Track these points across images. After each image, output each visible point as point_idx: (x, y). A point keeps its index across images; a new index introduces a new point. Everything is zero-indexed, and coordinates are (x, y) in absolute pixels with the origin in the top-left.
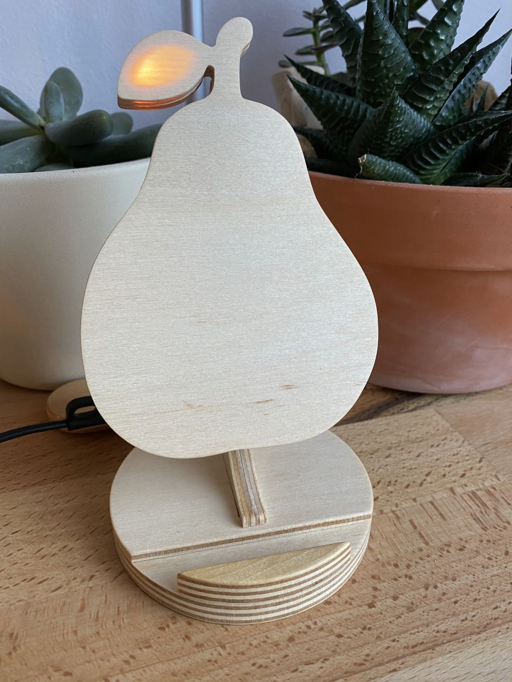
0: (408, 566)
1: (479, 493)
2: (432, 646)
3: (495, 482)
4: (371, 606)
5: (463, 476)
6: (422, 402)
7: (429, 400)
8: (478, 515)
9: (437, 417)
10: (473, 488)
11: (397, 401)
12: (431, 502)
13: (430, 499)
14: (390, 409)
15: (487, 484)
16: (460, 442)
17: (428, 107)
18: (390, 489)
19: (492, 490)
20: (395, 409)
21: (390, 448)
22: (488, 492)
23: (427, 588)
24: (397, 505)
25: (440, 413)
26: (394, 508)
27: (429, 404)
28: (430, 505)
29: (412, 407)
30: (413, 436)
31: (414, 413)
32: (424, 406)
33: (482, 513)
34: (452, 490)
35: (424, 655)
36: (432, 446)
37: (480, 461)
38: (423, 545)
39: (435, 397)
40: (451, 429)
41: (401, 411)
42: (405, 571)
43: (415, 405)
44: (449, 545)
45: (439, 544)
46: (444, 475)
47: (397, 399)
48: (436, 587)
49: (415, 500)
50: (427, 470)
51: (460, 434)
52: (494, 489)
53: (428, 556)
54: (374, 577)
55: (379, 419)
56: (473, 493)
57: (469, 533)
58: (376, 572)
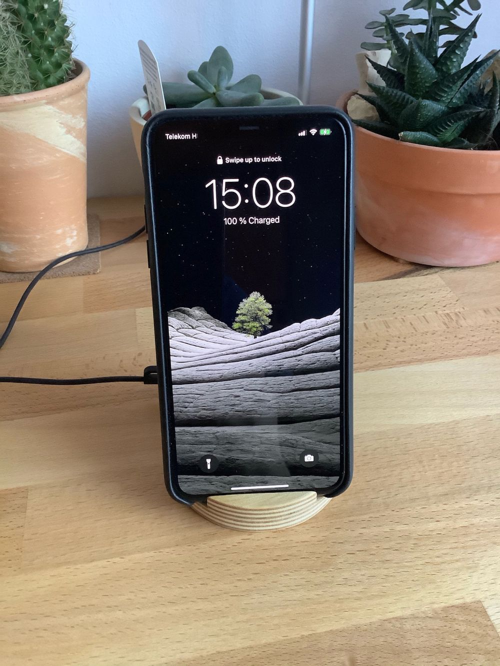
0: (405, 338)
1: (451, 314)
2: (409, 362)
3: (462, 310)
4: (384, 349)
5: (445, 306)
6: (433, 270)
7: (436, 270)
8: (447, 322)
9: (439, 279)
10: (448, 312)
11: (417, 270)
12: (423, 316)
13: (423, 315)
14: (412, 274)
15: (456, 310)
16: (449, 291)
17: (444, 99)
18: (403, 309)
19: (458, 314)
20: (414, 274)
21: (407, 292)
22: (456, 314)
23: (412, 345)
24: (405, 316)
25: (441, 277)
26: (403, 317)
27: (436, 272)
28: (423, 318)
29: (426, 273)
30: (421, 287)
31: (426, 276)
32: (433, 273)
33: (449, 322)
34: (436, 312)
35: (404, 364)
36: (431, 293)
37: (457, 301)
38: (414, 331)
39: (441, 269)
40: (446, 285)
41: (418, 275)
42: (403, 340)
43: (428, 272)
44: (427, 332)
45: (422, 331)
46: (434, 306)
47: (417, 269)
48: (416, 345)
49: (415, 315)
50: (425, 303)
51: (450, 288)
52: (460, 313)
53: (416, 335)
54: (387, 341)
55: (405, 278)
56: (448, 314)
57: (439, 328)
58: (388, 339)
